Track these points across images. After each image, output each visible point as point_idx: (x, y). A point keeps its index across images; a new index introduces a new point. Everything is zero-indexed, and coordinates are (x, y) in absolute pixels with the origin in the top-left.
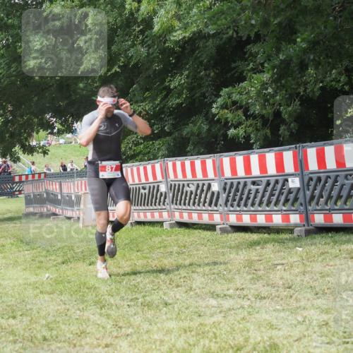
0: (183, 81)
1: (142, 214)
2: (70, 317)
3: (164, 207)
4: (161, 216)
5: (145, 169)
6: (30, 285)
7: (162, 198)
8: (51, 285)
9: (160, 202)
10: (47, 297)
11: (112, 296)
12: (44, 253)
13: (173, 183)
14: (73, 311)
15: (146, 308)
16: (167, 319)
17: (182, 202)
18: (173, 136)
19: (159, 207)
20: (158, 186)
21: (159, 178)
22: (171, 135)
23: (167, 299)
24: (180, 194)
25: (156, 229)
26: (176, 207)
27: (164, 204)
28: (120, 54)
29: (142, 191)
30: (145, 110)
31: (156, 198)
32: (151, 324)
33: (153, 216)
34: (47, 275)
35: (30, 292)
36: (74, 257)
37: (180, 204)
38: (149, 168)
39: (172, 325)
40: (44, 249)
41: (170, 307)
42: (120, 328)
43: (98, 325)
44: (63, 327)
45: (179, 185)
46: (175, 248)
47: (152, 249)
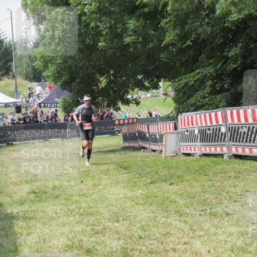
0: (238, 51)
1: (208, 149)
2: (158, 222)
3: (224, 144)
4: (222, 150)
5: (210, 115)
6: (128, 198)
7: (223, 137)
8: (143, 199)
9: (221, 139)
10: (140, 207)
11: (188, 208)
12: (137, 176)
13: (230, 126)
14: (160, 218)
15: (213, 217)
16: (229, 225)
17: (238, 140)
18: (231, 92)
19: (221, 144)
20: (220, 128)
21: (220, 122)
22: (228, 91)
23: (228, 210)
24: (236, 134)
25: (218, 159)
26: (233, 143)
27: (224, 141)
28: (192, 32)
29: (208, 132)
30: (210, 73)
31: (218, 137)
32: (217, 229)
33: (216, 150)
34: (140, 192)
35: (128, 204)
36: (159, 179)
37: (236, 142)
38: (213, 115)
39: (233, 229)
40: (137, 173)
41: (230, 216)
42: (195, 231)
43: (179, 228)
44: (153, 229)
45: (235, 127)
46: (233, 174)
47: (215, 174)
